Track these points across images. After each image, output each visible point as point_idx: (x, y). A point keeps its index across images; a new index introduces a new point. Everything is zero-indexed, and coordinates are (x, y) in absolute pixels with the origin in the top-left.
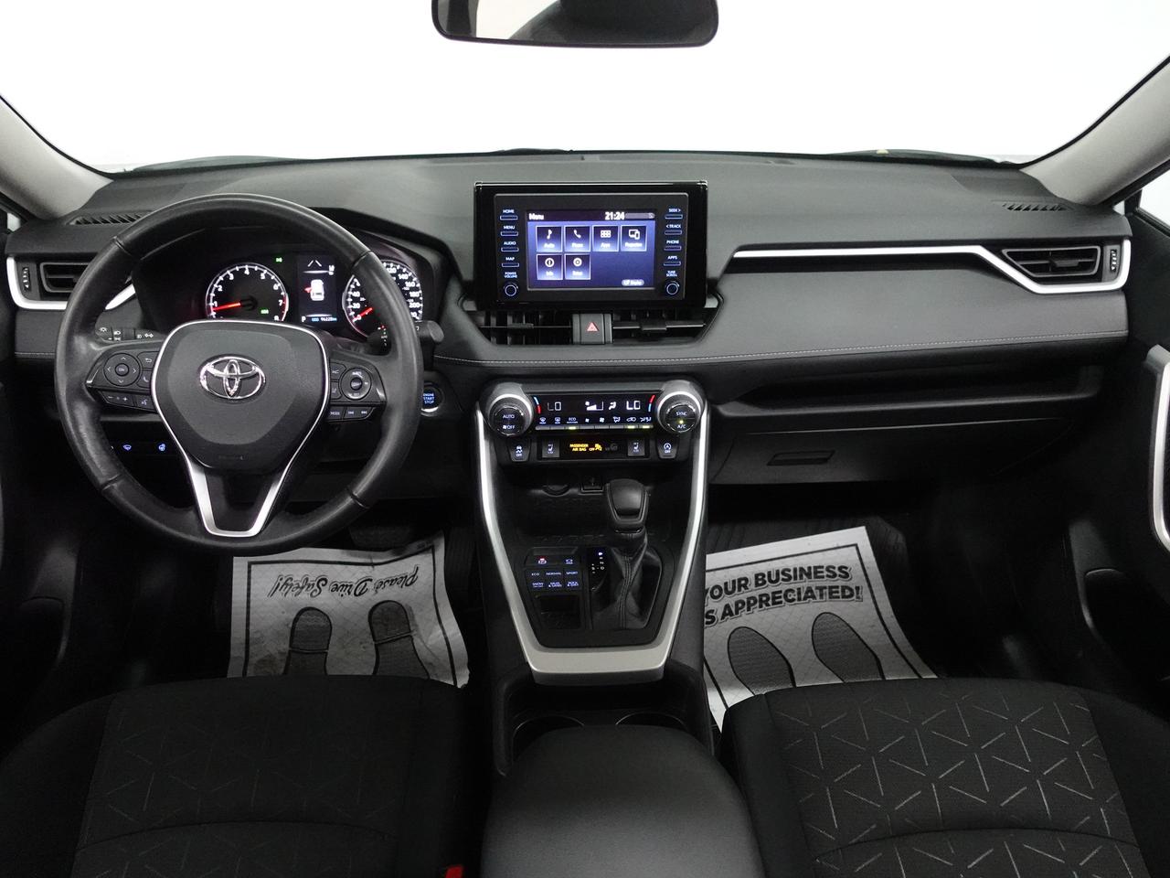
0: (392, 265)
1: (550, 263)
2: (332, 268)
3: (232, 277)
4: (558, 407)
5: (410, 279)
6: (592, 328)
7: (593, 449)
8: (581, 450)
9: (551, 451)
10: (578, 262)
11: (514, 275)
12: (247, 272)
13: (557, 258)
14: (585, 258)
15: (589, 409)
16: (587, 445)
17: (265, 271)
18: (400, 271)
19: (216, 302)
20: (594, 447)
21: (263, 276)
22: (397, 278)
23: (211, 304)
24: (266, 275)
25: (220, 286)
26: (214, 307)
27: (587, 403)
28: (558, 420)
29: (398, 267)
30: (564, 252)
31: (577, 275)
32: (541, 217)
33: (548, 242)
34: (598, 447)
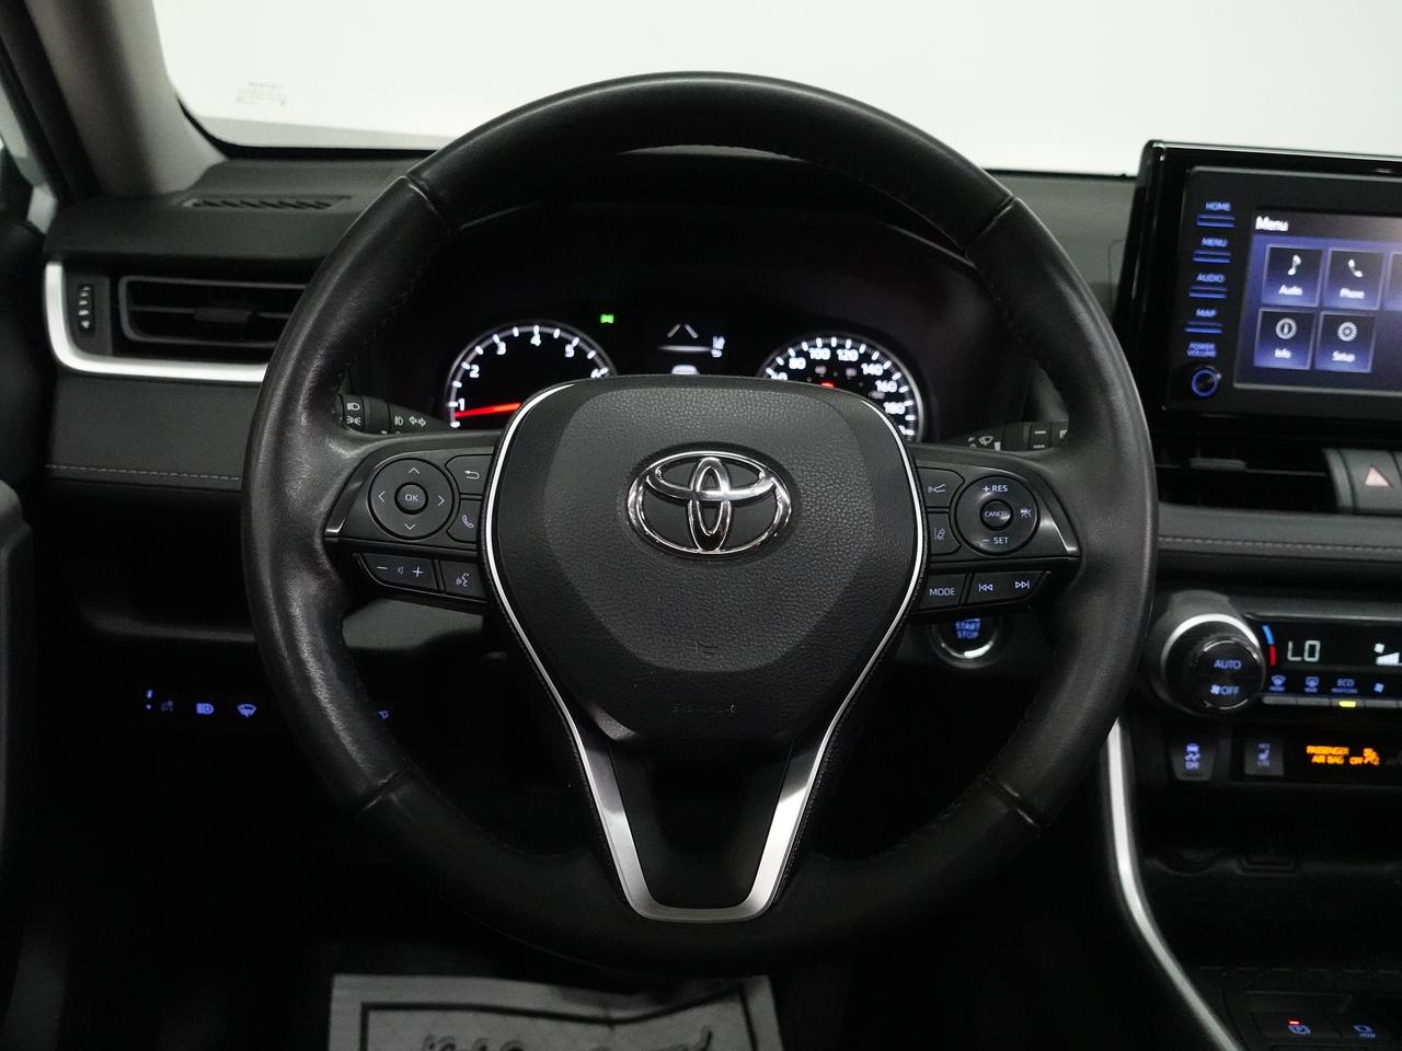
0: (849, 343)
1: (1286, 329)
2: (719, 343)
3: (502, 350)
4: (1312, 654)
5: (887, 376)
6: (1375, 479)
7: (1355, 761)
8: (1331, 760)
9: (1264, 759)
10: (1347, 332)
11: (1207, 350)
12: (536, 341)
13: (1304, 319)
14: (1363, 321)
15: (1382, 661)
16: (1345, 751)
17: (576, 341)
18: (865, 358)
19: (462, 401)
20: (1360, 754)
21: (570, 352)
22: (860, 371)
23: (453, 404)
24: (577, 349)
25: (476, 368)
26: (457, 409)
27: (1379, 648)
28: (1312, 683)
29: (863, 348)
30: (1321, 308)
31: (1343, 359)
32: (1282, 226)
33: (1291, 282)
34: (1370, 756)
